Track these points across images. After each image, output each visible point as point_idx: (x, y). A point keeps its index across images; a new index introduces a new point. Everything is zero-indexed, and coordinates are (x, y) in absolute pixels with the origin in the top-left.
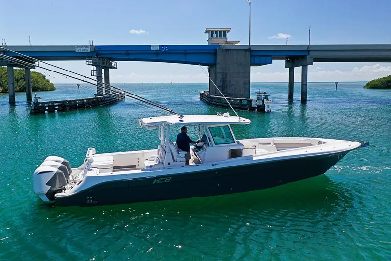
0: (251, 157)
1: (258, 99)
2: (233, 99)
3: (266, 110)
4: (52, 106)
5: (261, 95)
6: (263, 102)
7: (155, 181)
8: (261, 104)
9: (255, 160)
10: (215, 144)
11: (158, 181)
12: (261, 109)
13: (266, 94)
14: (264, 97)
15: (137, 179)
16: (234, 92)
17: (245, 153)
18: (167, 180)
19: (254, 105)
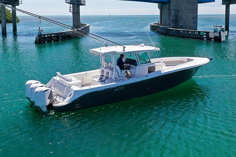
0: (160, 72)
1: (215, 31)
2: (182, 31)
3: (222, 40)
4: (51, 37)
5: (217, 28)
6: (220, 33)
7: (116, 89)
8: (218, 35)
9: (163, 73)
10: (141, 64)
11: (117, 90)
12: (218, 39)
13: (222, 28)
14: (220, 30)
15: (105, 89)
16: (184, 25)
17: (157, 69)
18: (122, 89)
19: (211, 35)
